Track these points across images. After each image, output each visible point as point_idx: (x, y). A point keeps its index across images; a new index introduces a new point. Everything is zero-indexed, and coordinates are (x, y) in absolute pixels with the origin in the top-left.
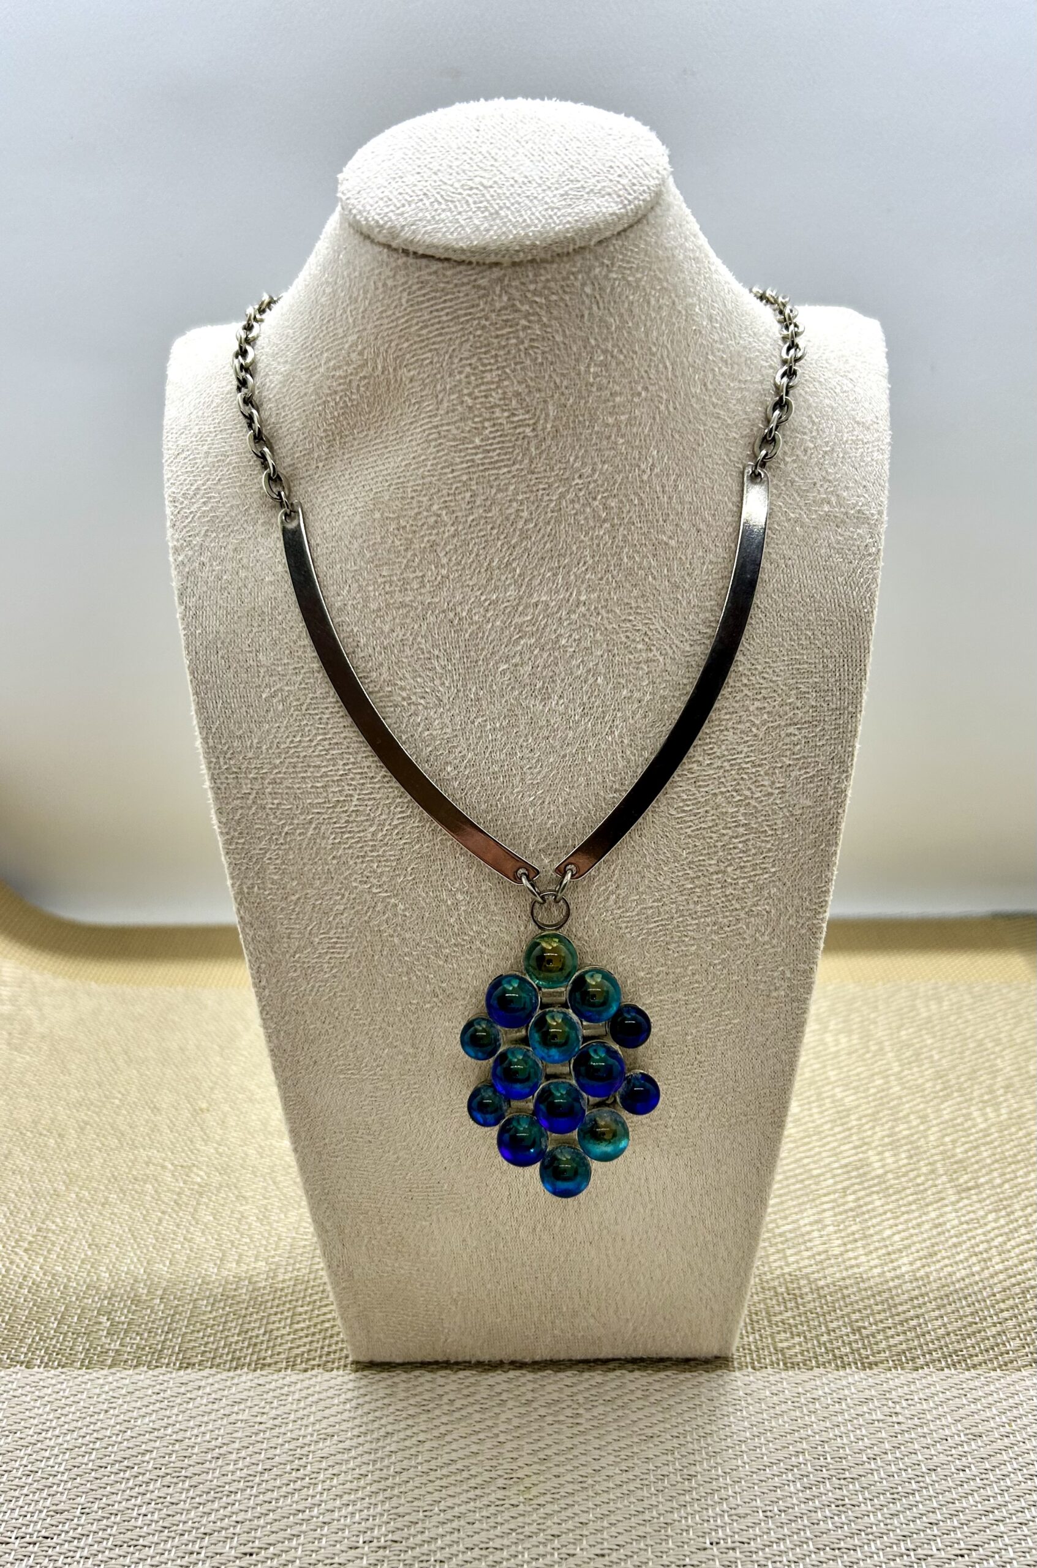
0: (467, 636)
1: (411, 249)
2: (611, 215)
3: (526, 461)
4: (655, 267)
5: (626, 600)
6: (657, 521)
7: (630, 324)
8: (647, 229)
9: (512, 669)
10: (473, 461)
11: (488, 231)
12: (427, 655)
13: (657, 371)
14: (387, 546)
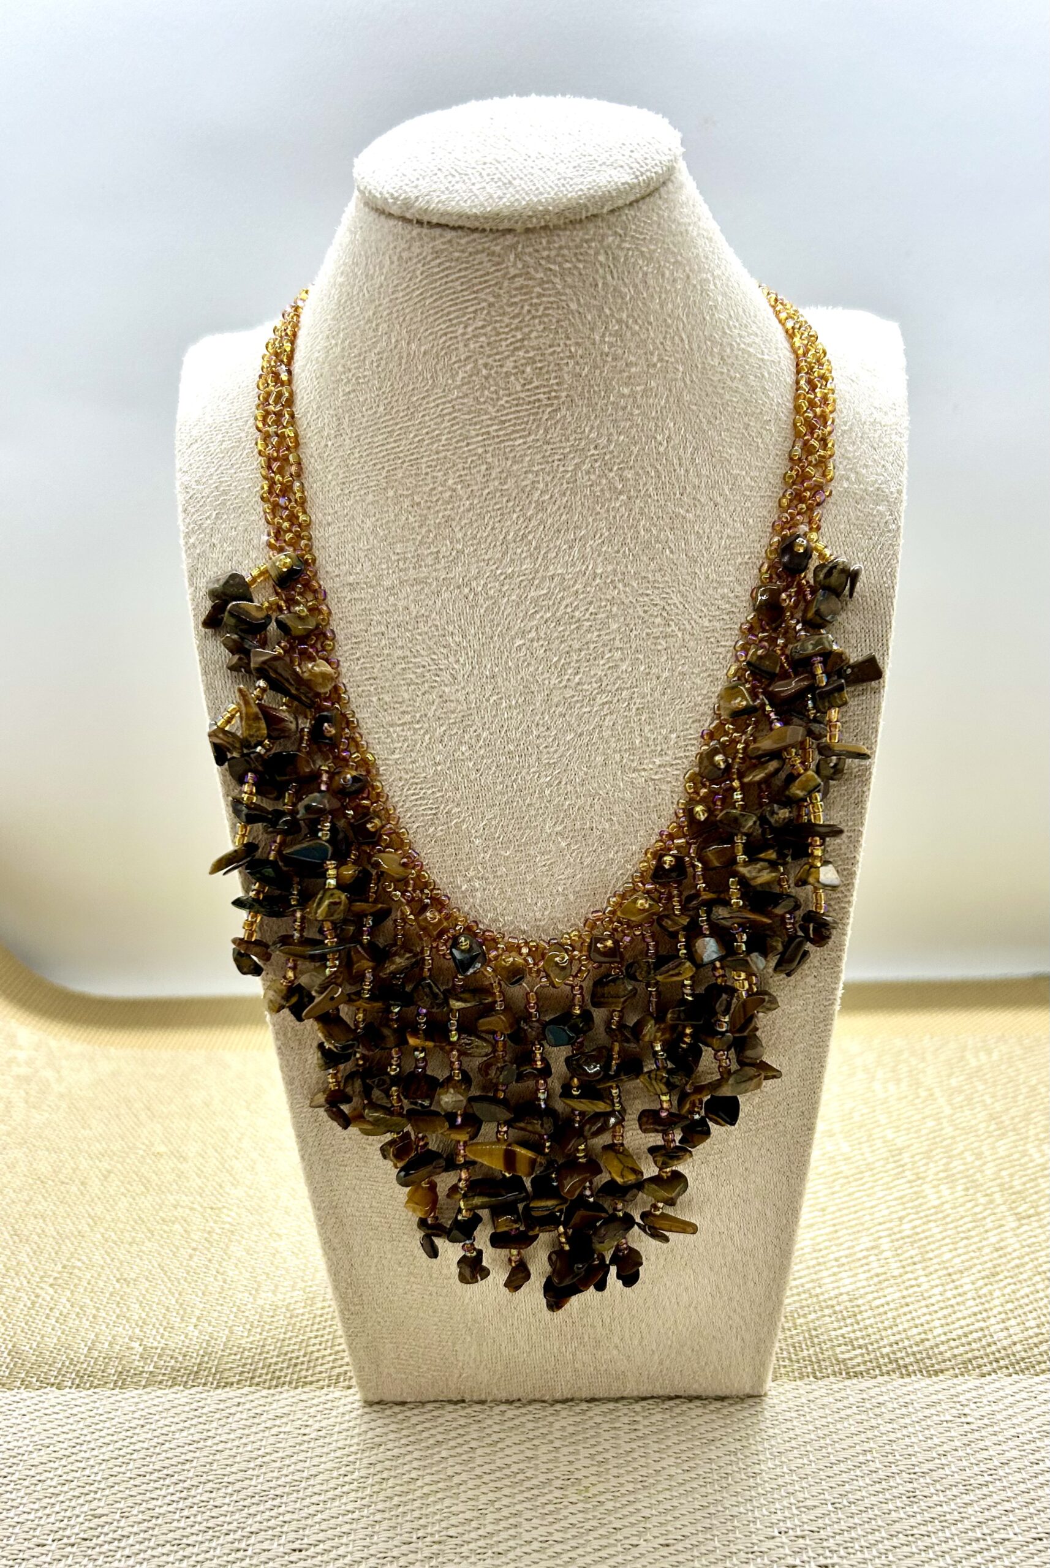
0: (482, 611)
1: (426, 219)
2: (623, 184)
3: (541, 432)
4: (668, 240)
5: (643, 574)
6: (675, 494)
7: (645, 295)
8: (660, 202)
9: (528, 644)
10: (488, 433)
11: (501, 198)
12: (441, 632)
13: (673, 343)
14: (401, 524)
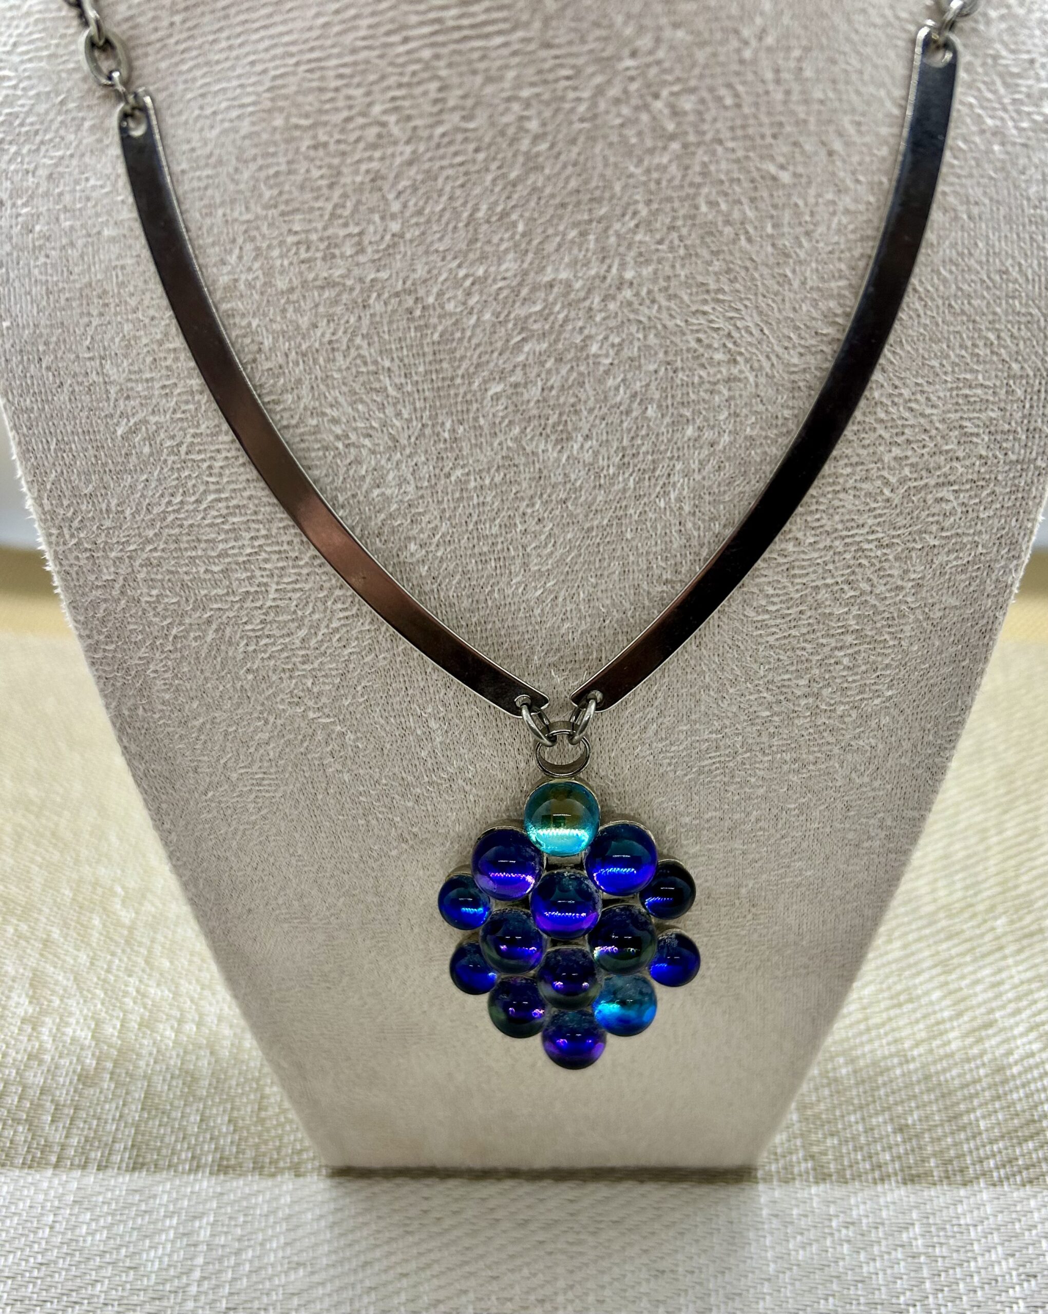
0: (436, 337)
3: (537, 25)
5: (700, 279)
9: (510, 391)
12: (372, 368)
14: (299, 178)
